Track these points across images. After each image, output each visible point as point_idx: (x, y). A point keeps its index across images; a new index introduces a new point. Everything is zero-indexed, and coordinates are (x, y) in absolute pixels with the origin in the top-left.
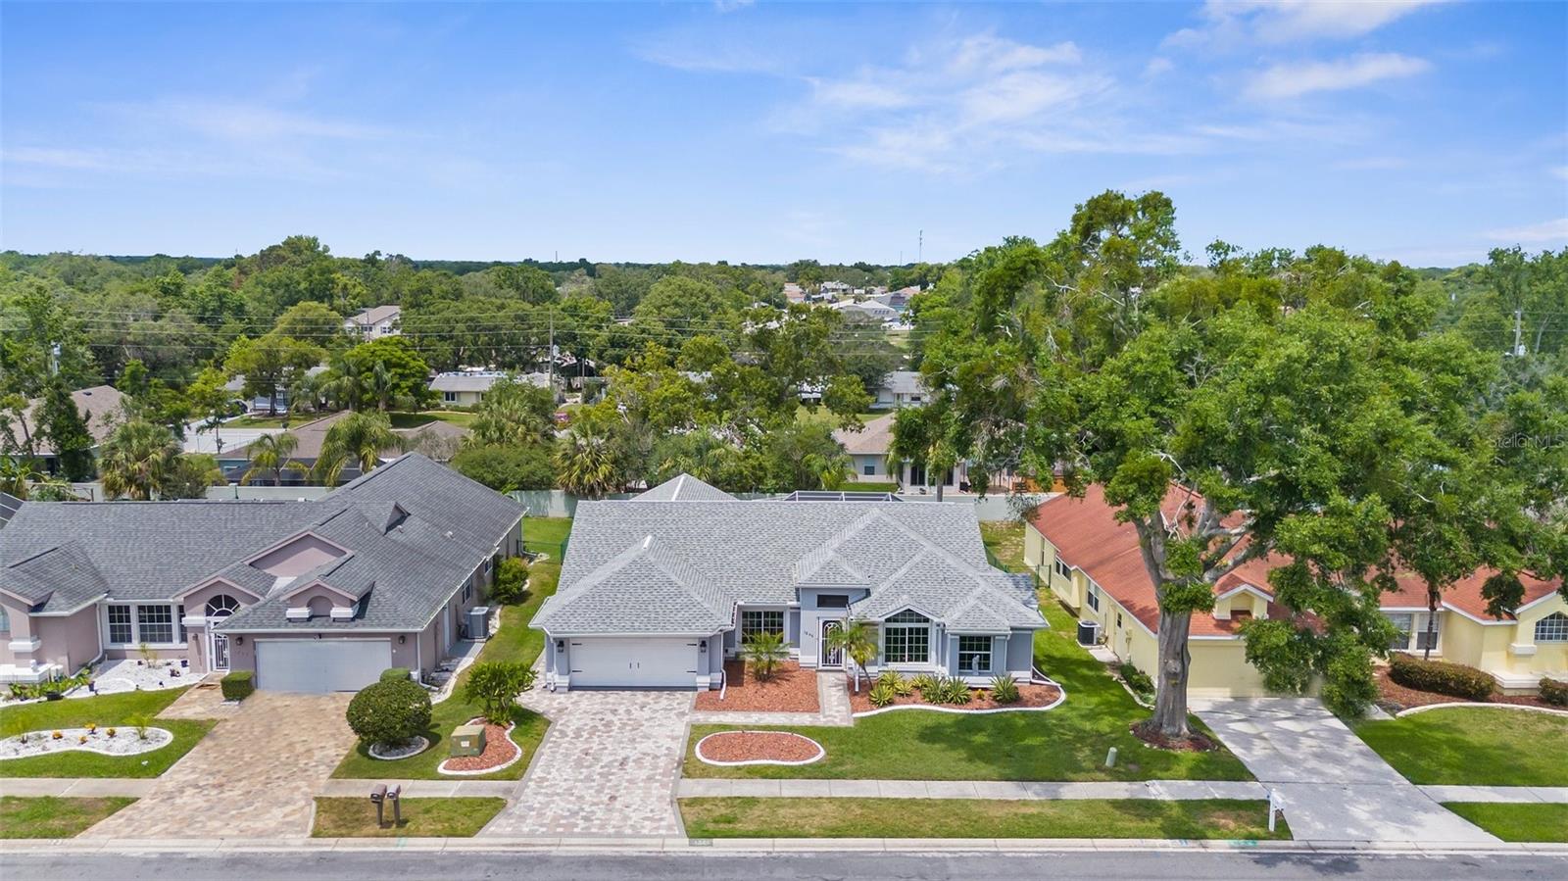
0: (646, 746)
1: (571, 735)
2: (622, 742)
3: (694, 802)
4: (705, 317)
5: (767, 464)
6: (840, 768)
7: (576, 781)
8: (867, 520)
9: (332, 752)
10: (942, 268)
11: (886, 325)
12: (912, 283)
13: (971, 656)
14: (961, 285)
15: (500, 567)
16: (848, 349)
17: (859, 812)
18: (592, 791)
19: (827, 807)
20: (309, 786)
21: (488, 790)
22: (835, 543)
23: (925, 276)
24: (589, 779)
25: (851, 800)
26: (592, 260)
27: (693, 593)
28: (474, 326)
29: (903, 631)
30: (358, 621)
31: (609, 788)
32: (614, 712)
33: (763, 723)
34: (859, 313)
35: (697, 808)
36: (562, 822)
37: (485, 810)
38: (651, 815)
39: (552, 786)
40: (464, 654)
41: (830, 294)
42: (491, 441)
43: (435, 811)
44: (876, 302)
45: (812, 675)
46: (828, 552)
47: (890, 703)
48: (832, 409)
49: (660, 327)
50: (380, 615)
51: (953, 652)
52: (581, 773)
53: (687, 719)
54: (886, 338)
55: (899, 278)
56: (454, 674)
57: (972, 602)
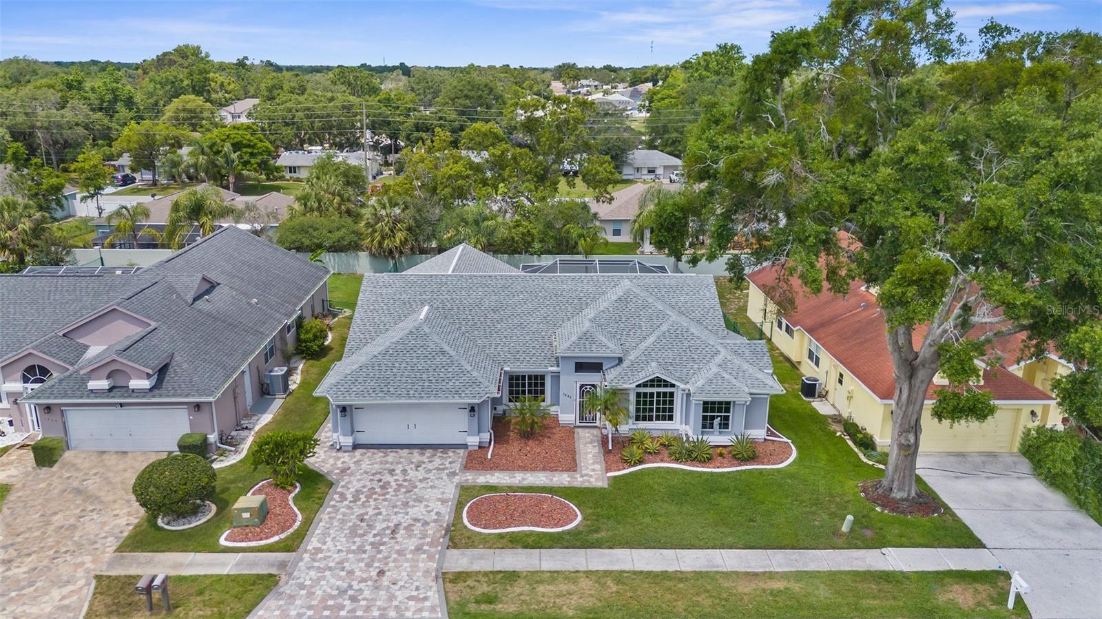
0: (417, 511)
1: (350, 497)
2: (394, 507)
3: (459, 577)
4: (489, 107)
5: (534, 231)
6: (596, 536)
7: (349, 551)
8: (619, 292)
9: (123, 521)
10: (669, 69)
11: (629, 113)
12: (646, 81)
13: (713, 418)
14: (684, 82)
15: (302, 327)
16: (599, 132)
17: (614, 588)
18: (362, 565)
19: (585, 583)
20: (93, 561)
21: (262, 564)
22: (590, 313)
23: (656, 75)
24: (361, 550)
25: (607, 573)
26: (409, 64)
27: (464, 363)
28: (310, 114)
29: (652, 395)
30: (156, 392)
31: (379, 560)
32: (392, 472)
33: (525, 483)
34: (609, 103)
35: (460, 586)
36: (330, 603)
37: (257, 590)
38: (415, 593)
39: (325, 558)
40: (264, 411)
41: (585, 89)
42: (312, 210)
43: (207, 592)
44: (620, 95)
45: (570, 431)
46: (584, 322)
47: (641, 462)
48: (588, 184)
49: (454, 116)
50: (176, 385)
51: (696, 414)
52: (354, 542)
53: (457, 479)
54: (628, 123)
55: (637, 77)
56: (253, 433)
57: (714, 369)
